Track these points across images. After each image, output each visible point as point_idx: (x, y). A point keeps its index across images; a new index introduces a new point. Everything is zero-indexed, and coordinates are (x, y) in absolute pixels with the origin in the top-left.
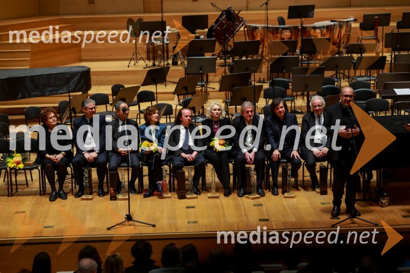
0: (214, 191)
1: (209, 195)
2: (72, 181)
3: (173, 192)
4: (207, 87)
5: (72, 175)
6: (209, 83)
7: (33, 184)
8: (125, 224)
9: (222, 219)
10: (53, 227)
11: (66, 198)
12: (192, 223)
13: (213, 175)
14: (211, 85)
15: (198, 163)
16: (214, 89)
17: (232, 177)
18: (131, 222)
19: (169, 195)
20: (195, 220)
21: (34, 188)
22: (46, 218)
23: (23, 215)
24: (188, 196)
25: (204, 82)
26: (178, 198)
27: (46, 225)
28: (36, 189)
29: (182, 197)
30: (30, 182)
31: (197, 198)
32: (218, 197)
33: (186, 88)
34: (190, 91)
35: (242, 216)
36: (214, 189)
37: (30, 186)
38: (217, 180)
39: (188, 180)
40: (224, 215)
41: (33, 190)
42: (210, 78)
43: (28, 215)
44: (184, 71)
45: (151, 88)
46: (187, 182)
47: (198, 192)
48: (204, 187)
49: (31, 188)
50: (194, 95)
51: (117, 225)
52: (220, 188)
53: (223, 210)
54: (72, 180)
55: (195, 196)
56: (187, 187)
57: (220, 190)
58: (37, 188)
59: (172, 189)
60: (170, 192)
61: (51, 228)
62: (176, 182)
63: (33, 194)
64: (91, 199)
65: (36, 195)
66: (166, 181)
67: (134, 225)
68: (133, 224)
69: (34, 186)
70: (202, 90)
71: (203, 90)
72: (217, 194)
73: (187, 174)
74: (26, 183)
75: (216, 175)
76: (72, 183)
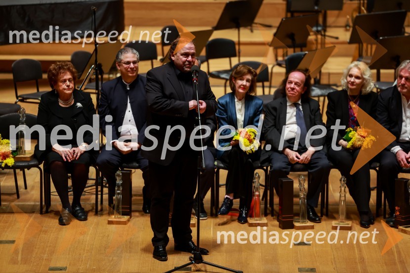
0: (342, 217)
1: (334, 223)
2: (97, 191)
3: (269, 217)
4: (325, 36)
5: (97, 180)
6: (328, 29)
7: (28, 193)
8: (190, 269)
9: (359, 267)
10: (65, 269)
11: (85, 219)
12: (307, 271)
13: (343, 189)
14: (331, 32)
15: (317, 167)
16: (337, 38)
17: (374, 194)
18: (200, 266)
19: (264, 220)
20: (311, 267)
21: (29, 200)
22: (52, 252)
23: (12, 246)
24: (297, 224)
25: (320, 26)
26: (280, 227)
27: (52, 265)
28: (32, 203)
29: (286, 225)
30: (22, 190)
31: (312, 228)
32: (350, 229)
33: (291, 36)
34: (298, 40)
35: (395, 264)
36: (342, 214)
37: (22, 197)
38: (349, 197)
39: (298, 196)
40: (362, 260)
41: (29, 203)
42: (330, 20)
43: (21, 247)
44: (284, 7)
45: (229, 35)
46: (296, 200)
47: (315, 219)
48: (325, 210)
49: (25, 200)
50: (304, 49)
51: (177, 269)
52: (354, 213)
53: (360, 251)
54: (97, 189)
55: (309, 224)
56: (295, 207)
57: (352, 216)
58: (35, 201)
59: (268, 212)
60: (266, 215)
61: (63, 271)
62: (276, 200)
63: (29, 211)
64: (125, 223)
65: (34, 212)
66: (259, 196)
67: (206, 271)
68: (203, 269)
69: (28, 196)
70: (316, 40)
71: (319, 41)
72: (349, 223)
73: (296, 185)
74: (15, 191)
75: (347, 189)
76: (97, 195)
